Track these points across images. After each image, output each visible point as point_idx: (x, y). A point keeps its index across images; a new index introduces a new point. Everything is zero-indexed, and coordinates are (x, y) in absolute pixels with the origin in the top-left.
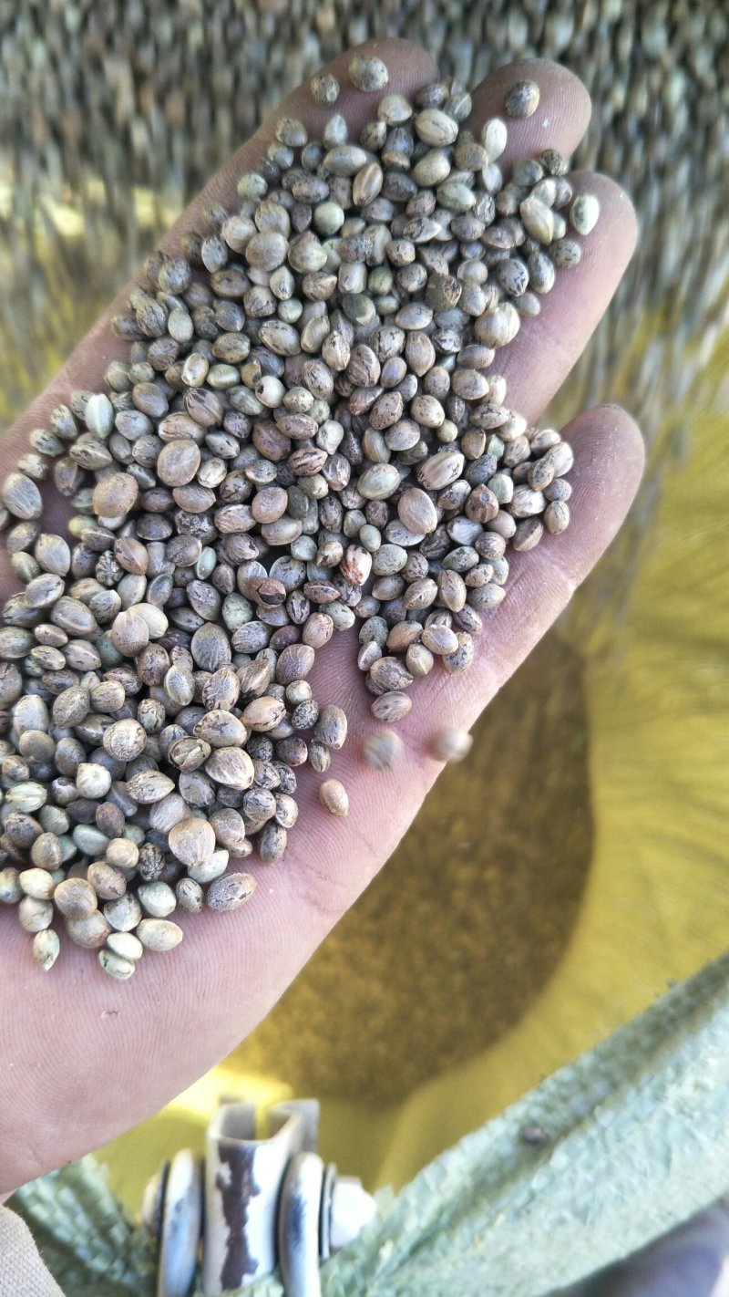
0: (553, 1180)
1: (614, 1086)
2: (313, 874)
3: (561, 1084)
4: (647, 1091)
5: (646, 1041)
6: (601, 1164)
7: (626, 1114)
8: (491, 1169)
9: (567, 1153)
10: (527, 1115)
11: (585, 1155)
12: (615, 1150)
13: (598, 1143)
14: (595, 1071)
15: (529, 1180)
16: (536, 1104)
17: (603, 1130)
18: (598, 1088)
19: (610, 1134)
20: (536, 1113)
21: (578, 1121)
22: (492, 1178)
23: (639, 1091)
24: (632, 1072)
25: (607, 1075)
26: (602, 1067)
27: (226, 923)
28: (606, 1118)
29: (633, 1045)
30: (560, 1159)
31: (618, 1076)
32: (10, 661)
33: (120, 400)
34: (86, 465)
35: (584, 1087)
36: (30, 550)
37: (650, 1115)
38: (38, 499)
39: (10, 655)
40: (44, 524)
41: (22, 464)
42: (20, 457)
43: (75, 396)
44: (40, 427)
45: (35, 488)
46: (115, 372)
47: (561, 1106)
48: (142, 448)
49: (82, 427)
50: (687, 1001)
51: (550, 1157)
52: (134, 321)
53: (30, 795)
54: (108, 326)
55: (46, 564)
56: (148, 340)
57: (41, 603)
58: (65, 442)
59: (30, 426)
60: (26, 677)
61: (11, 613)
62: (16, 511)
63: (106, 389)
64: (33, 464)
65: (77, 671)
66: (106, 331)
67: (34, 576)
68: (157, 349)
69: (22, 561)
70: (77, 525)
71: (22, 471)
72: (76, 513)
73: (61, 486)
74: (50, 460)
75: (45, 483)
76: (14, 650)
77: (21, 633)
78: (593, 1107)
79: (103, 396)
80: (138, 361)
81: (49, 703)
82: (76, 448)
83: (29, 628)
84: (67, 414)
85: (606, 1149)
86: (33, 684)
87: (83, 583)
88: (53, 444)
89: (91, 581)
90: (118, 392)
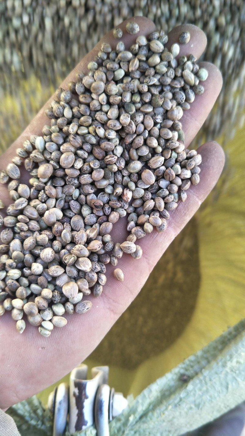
0: (188, 394)
1: (209, 362)
2: (112, 301)
3: (191, 361)
4: (220, 364)
5: (220, 347)
6: (204, 389)
7: (213, 371)
8: (167, 390)
9: (193, 385)
10: (179, 372)
11: (199, 386)
12: (209, 384)
13: (203, 381)
14: (202, 357)
15: (179, 394)
16: (182, 368)
17: (205, 377)
18: (203, 363)
19: (207, 379)
20: (182, 371)
21: (197, 374)
22: (167, 393)
23: (217, 364)
24: (215, 357)
25: (207, 359)
26: (205, 356)
27: (82, 317)
28: (206, 373)
29: (215, 348)
30: (190, 386)
31: (210, 358)
32: (9, 228)
33: (47, 138)
34: (35, 161)
35: (199, 362)
36: (16, 190)
37: (221, 372)
38: (19, 172)
39: (9, 226)
40: (21, 181)
41: (14, 160)
42: (13, 158)
43: (32, 137)
44: (20, 147)
45: (17, 168)
46: (45, 129)
47: (191, 369)
48: (54, 155)
49: (34, 148)
50: (234, 333)
51: (187, 386)
52: (52, 111)
53: (15, 273)
54: (43, 113)
55: (22, 194)
56: (57, 118)
57: (20, 208)
58: (28, 153)
59: (16, 148)
60: (15, 233)
61: (10, 211)
62: (11, 176)
63: (42, 135)
64: (17, 160)
65: (31, 231)
66: (43, 115)
67: (18, 199)
68: (60, 121)
69: (13, 193)
70: (32, 181)
71: (13, 162)
72: (32, 177)
73: (27, 168)
74: (23, 159)
75: (21, 167)
76: (10, 224)
77: (13, 218)
78: (202, 368)
79: (41, 137)
80: (53, 125)
81: (22, 241)
82: (32, 155)
83: (16, 216)
84: (29, 143)
85: (206, 383)
86: (17, 235)
87: (34, 201)
88: (24, 153)
89: (37, 200)
90: (46, 135)
